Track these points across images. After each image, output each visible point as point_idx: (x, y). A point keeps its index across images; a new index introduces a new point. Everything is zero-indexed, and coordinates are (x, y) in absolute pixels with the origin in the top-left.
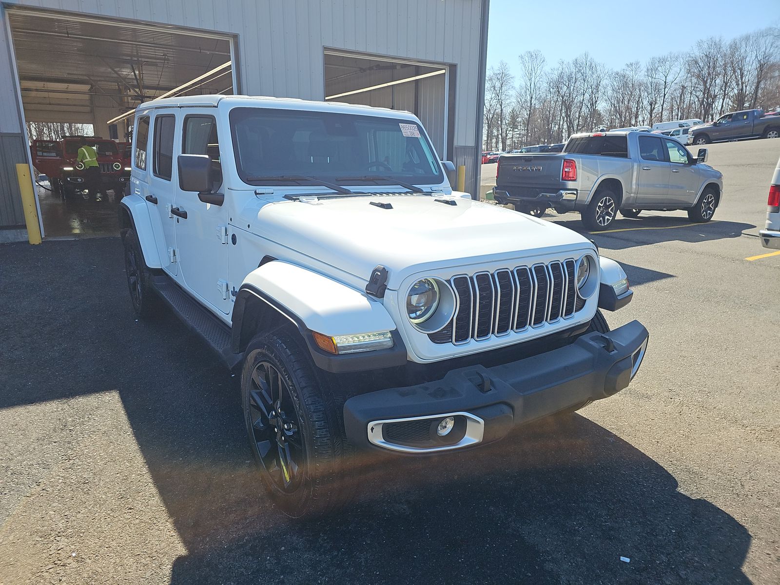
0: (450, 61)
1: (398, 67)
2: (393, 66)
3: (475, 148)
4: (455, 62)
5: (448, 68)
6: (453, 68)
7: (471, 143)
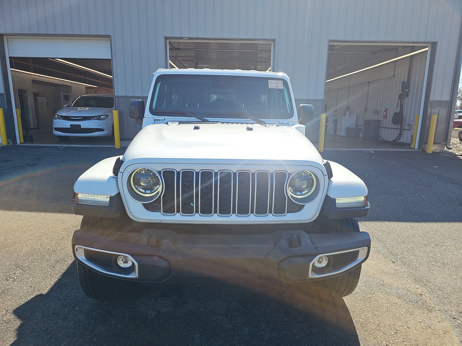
0: (432, 40)
1: (400, 49)
2: (396, 48)
3: (449, 102)
4: (435, 40)
5: (430, 46)
6: (434, 45)
7: (446, 97)
